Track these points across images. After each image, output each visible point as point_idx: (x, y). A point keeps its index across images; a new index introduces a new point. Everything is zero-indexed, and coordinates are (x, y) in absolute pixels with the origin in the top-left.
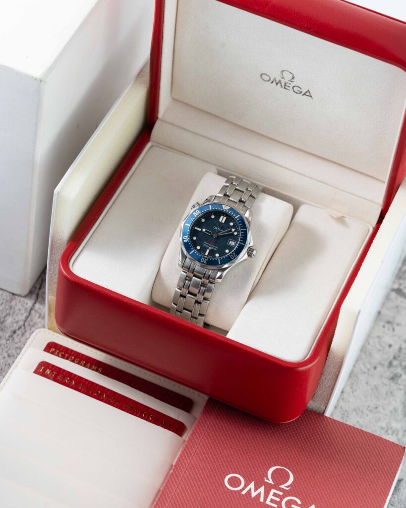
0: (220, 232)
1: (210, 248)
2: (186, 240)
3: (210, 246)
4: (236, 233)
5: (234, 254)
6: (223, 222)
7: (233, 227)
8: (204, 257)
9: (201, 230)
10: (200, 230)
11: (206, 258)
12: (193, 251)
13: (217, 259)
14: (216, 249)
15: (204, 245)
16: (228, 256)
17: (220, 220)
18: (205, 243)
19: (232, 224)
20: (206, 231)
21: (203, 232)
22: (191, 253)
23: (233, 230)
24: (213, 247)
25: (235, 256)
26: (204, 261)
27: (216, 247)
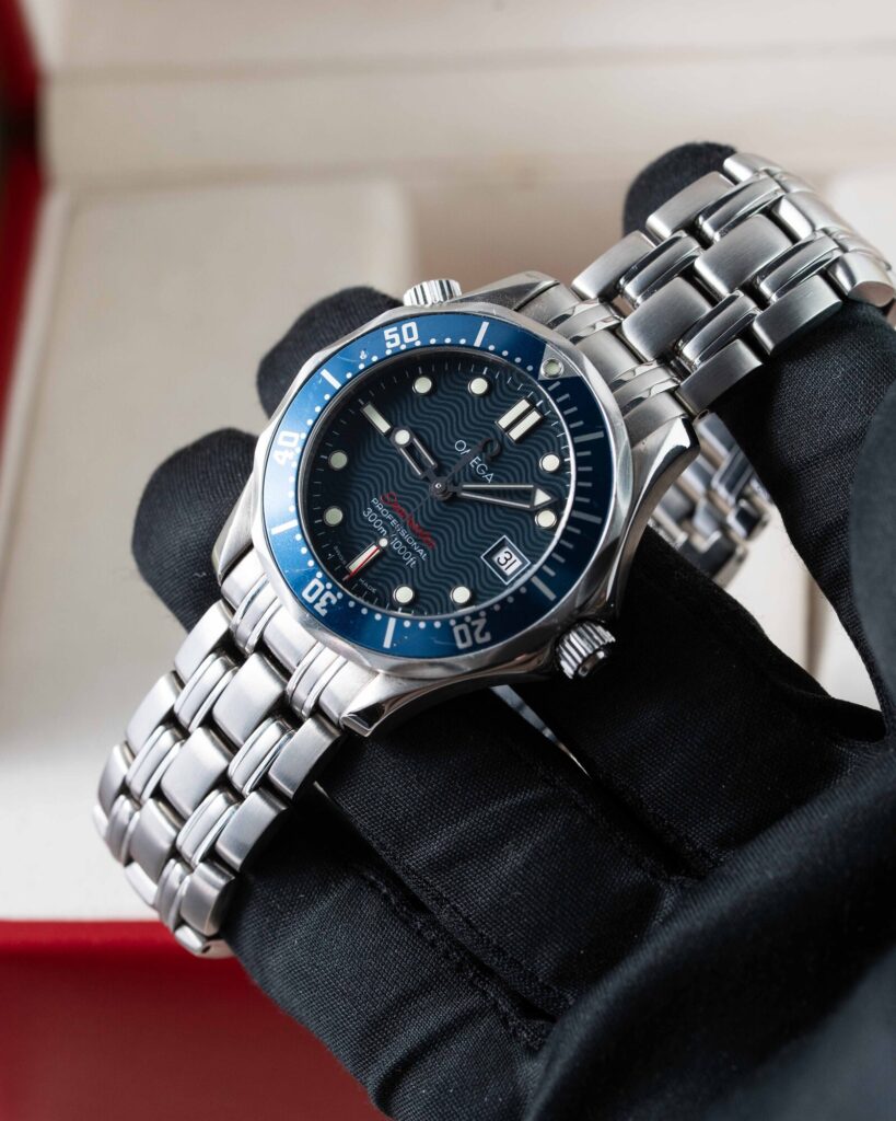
0: (477, 479)
2: (286, 455)
3: (391, 532)
4: (545, 519)
5: (481, 623)
6: (515, 434)
8: (324, 580)
9: (390, 433)
10: (383, 426)
11: (334, 590)
12: (294, 523)
13: (386, 619)
14: (412, 561)
15: (368, 514)
16: (446, 622)
17: (504, 422)
18: (378, 506)
19: (550, 463)
20: (410, 448)
21: (394, 447)
23: (541, 497)
24: (405, 543)
25: (479, 640)
26: (317, 601)
27: (421, 552)
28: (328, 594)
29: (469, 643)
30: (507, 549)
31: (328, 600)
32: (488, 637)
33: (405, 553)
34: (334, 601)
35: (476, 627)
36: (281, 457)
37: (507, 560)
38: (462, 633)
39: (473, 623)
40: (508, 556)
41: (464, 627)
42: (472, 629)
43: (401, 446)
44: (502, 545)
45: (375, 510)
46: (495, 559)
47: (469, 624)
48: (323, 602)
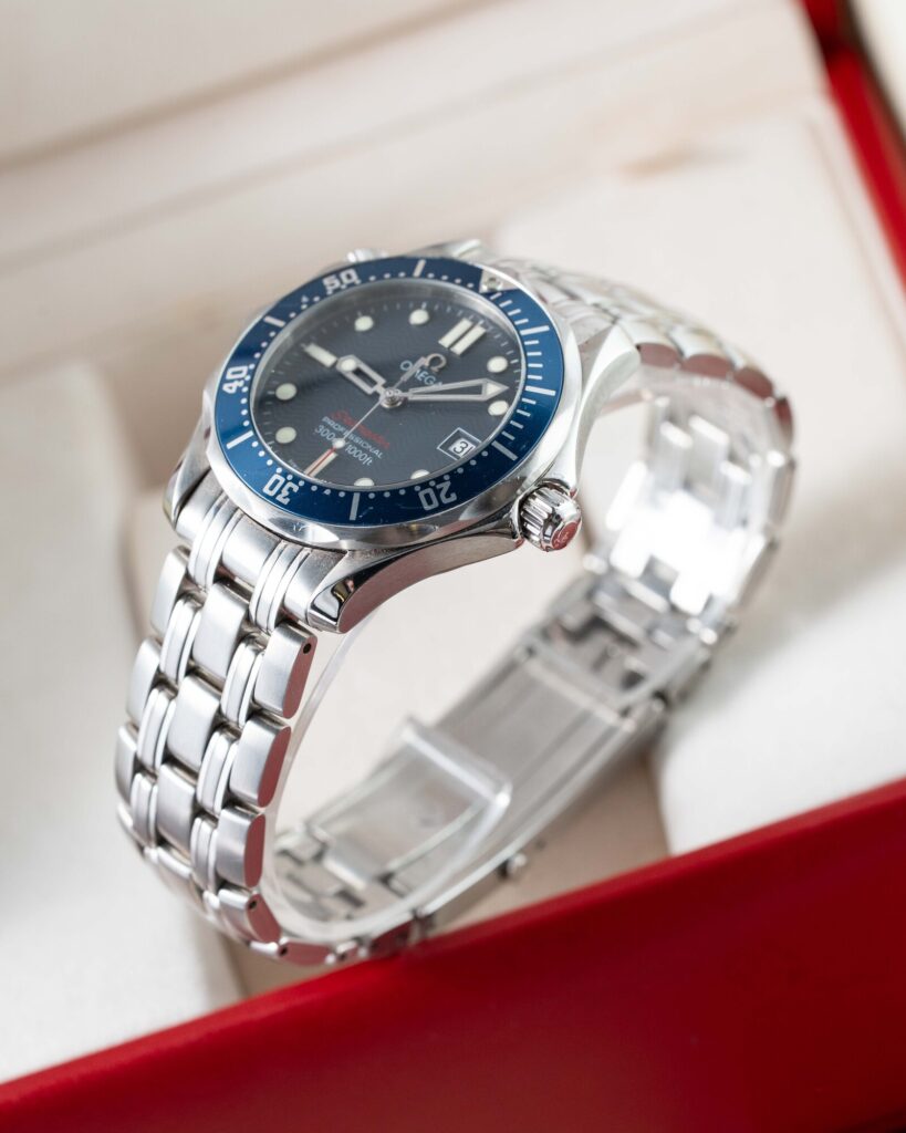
0: (422, 384)
1: (339, 444)
2: (235, 385)
5: (446, 486)
6: (459, 349)
7: (498, 377)
8: (285, 474)
9: (336, 363)
10: (327, 359)
11: (296, 480)
12: (250, 434)
13: (350, 495)
14: (368, 460)
15: (321, 430)
16: (410, 489)
17: (447, 339)
18: (330, 422)
19: (497, 365)
20: (358, 372)
21: (341, 376)
22: (230, 445)
23: (492, 389)
24: (359, 447)
25: (445, 501)
26: (279, 492)
27: (376, 452)
28: (290, 485)
29: (436, 504)
30: (463, 440)
31: (290, 490)
32: (454, 497)
33: (360, 456)
34: (296, 489)
35: (441, 489)
36: (231, 388)
37: (463, 449)
38: (427, 496)
39: (438, 487)
40: (464, 445)
41: (430, 491)
42: (437, 492)
43: (348, 372)
44: (458, 436)
45: (327, 426)
46: (451, 449)
47: (434, 488)
48: (285, 492)
